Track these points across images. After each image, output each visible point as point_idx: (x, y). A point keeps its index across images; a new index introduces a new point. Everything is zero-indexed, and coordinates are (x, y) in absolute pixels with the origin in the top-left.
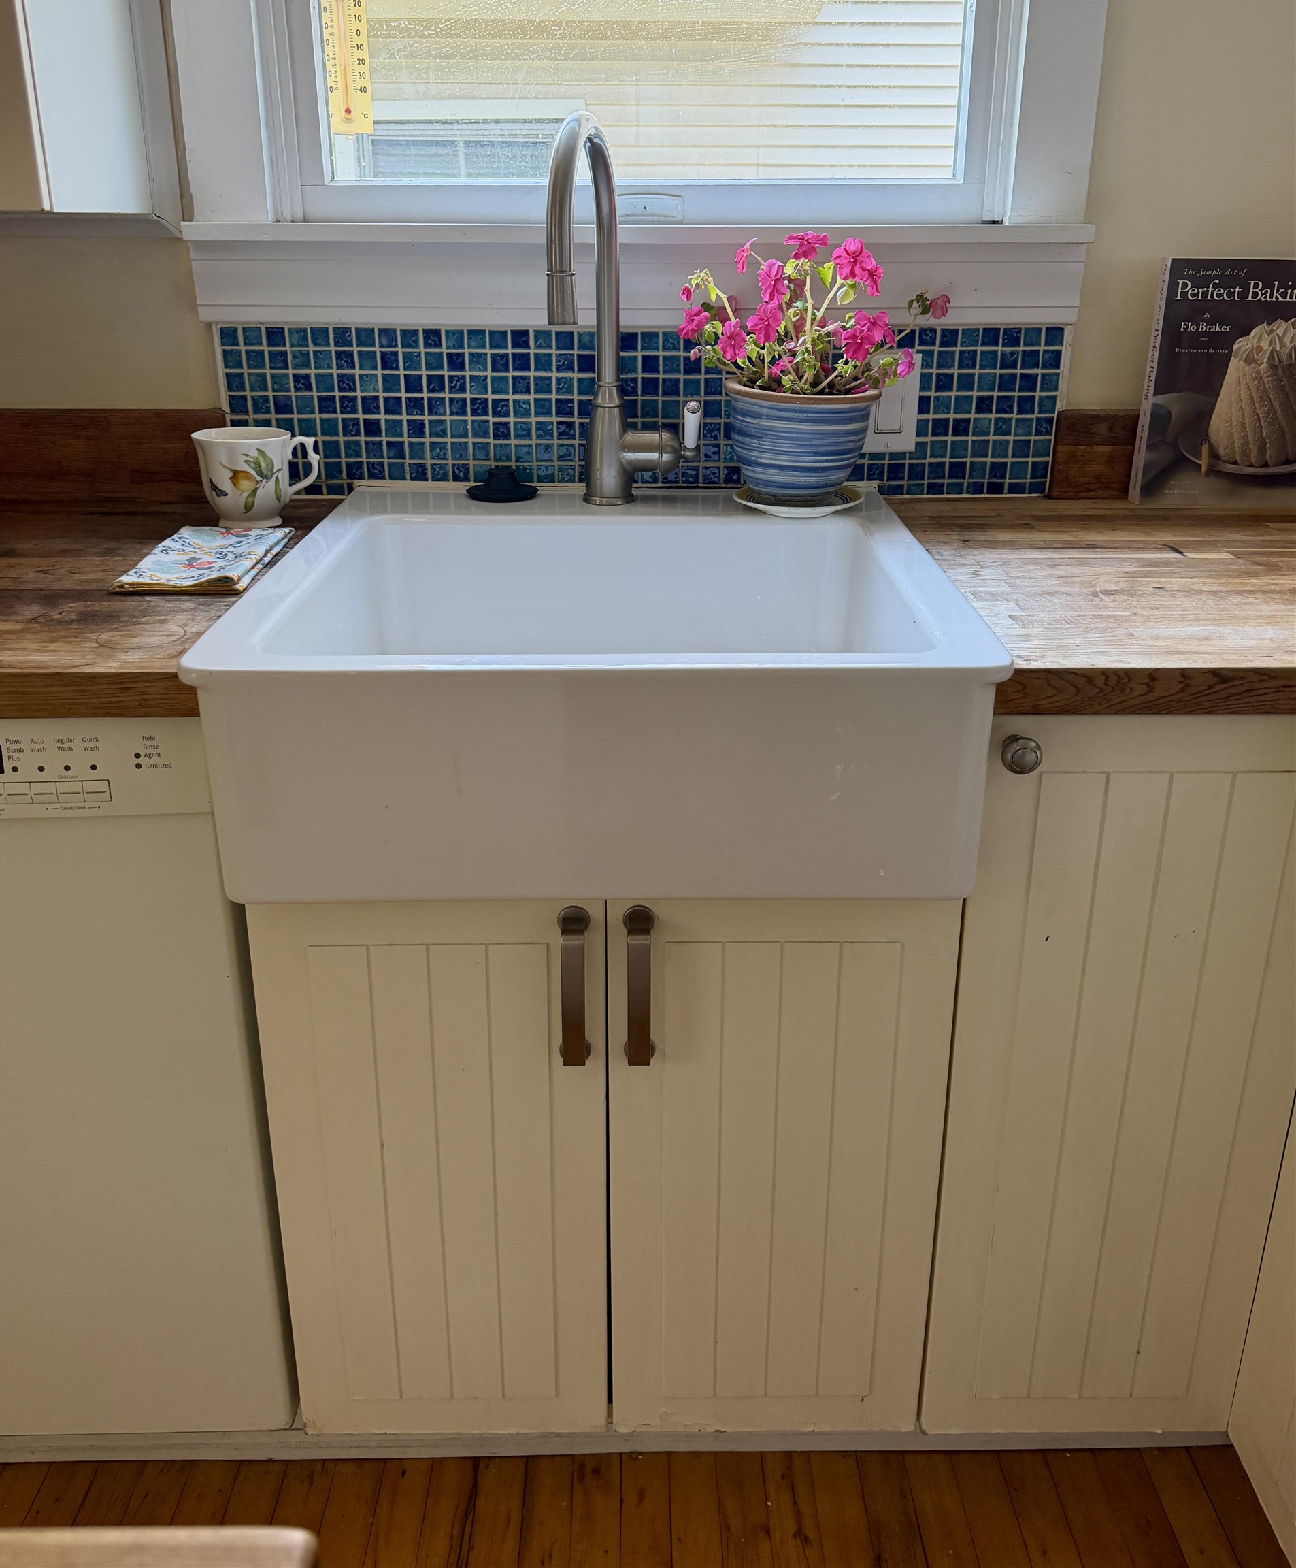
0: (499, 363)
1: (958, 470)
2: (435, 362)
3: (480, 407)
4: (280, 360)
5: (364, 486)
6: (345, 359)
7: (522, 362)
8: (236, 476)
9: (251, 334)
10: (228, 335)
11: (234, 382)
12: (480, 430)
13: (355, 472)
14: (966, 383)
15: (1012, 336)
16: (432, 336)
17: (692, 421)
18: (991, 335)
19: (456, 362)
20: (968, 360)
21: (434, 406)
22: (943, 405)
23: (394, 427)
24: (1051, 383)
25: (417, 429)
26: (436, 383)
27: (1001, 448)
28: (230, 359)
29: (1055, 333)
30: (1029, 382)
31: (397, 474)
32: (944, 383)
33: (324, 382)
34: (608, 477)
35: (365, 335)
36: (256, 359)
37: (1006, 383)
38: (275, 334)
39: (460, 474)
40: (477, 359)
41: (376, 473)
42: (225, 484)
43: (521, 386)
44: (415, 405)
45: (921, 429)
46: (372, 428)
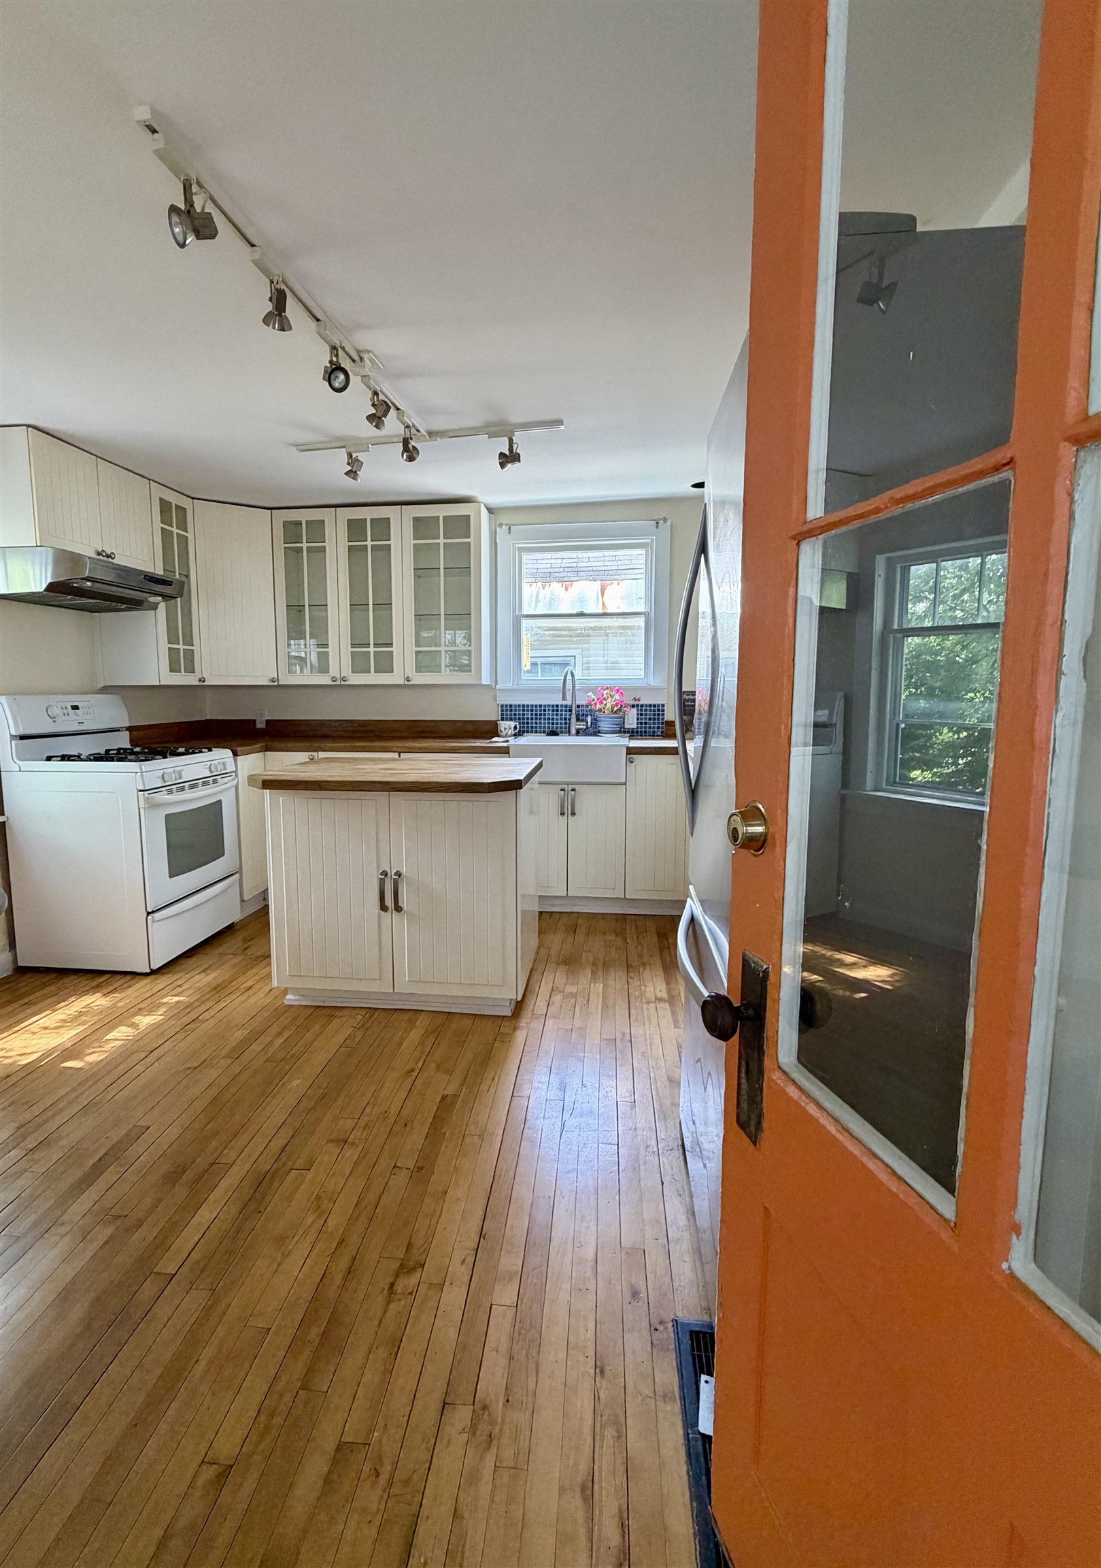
0: (553, 711)
1: (646, 732)
2: (540, 710)
3: (549, 719)
4: (511, 710)
5: (525, 734)
6: (523, 710)
7: (557, 710)
8: (505, 729)
9: (506, 706)
10: (502, 706)
11: (502, 715)
12: (549, 723)
13: (523, 732)
14: (646, 715)
15: (655, 706)
16: (540, 706)
17: (589, 719)
18: (650, 706)
19: (545, 711)
20: (646, 710)
21: (540, 719)
22: (642, 719)
23: (532, 723)
24: (663, 715)
25: (536, 723)
26: (541, 714)
27: (654, 728)
28: (502, 710)
29: (663, 705)
30: (659, 715)
31: (532, 732)
32: (642, 715)
33: (519, 714)
34: (573, 731)
35: (528, 706)
36: (507, 710)
37: (654, 715)
38: (511, 706)
39: (544, 732)
40: (549, 710)
41: (528, 732)
42: (503, 729)
43: (557, 715)
44: (536, 719)
45: (637, 724)
46: (528, 723)
